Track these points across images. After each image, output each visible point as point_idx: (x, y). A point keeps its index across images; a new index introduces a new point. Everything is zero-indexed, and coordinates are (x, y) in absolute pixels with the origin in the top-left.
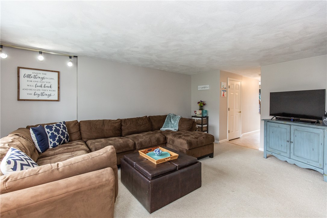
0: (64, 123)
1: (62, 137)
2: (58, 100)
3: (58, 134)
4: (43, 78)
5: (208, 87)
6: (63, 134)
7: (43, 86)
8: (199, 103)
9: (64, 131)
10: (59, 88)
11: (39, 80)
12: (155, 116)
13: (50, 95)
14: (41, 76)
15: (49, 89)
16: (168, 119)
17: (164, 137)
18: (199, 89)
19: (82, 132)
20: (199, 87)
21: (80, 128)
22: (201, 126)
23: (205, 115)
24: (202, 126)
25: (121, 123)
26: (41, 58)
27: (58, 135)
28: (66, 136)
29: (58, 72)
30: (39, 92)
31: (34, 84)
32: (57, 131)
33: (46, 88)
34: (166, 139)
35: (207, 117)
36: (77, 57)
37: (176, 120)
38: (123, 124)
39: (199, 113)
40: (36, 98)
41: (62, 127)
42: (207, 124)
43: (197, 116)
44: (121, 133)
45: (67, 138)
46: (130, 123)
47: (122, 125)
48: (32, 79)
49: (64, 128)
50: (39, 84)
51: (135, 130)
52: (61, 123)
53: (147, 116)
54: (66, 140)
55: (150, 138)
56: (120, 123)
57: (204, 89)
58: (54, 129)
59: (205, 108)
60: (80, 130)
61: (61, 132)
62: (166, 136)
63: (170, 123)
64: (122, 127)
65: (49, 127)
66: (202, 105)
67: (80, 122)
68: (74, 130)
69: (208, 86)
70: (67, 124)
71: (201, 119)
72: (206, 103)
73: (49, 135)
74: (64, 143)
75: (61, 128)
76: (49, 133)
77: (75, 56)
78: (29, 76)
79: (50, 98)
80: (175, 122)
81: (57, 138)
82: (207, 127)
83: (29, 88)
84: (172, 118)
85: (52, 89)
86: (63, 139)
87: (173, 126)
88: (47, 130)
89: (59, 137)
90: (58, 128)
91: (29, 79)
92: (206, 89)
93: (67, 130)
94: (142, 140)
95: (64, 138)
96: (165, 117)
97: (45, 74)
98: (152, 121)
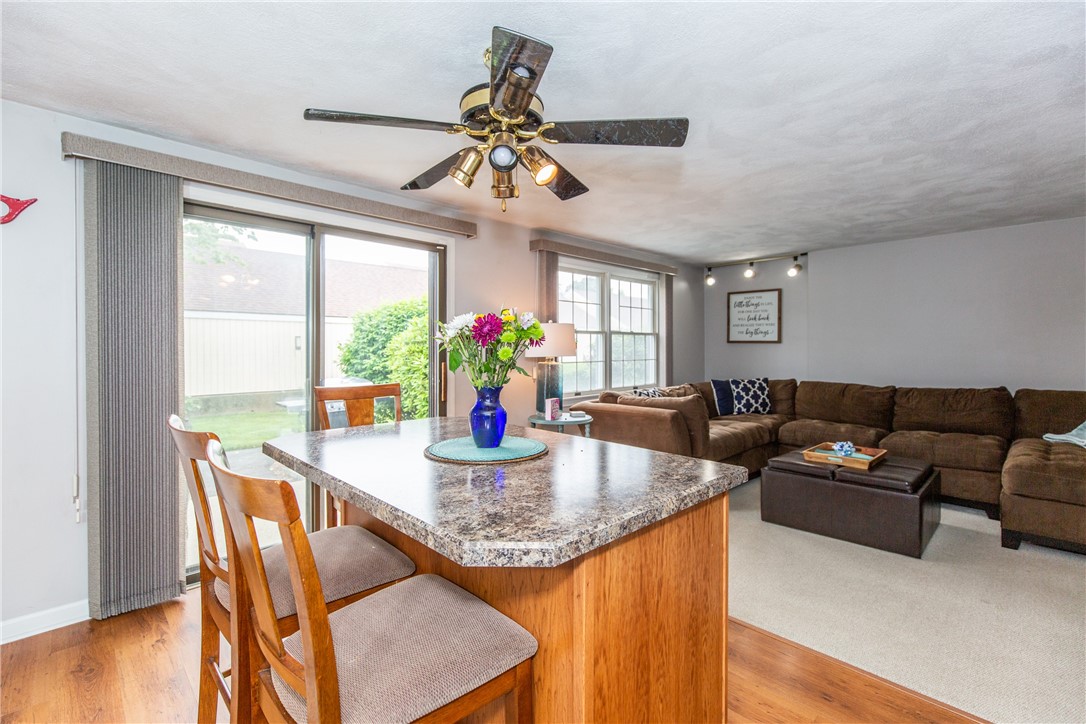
0: (766, 380)
1: (752, 401)
2: (779, 342)
3: (748, 395)
4: (757, 305)
6: (756, 397)
7: (758, 317)
9: (759, 393)
10: (780, 319)
11: (752, 308)
13: (766, 333)
14: (755, 301)
15: (766, 321)
19: (797, 402)
21: (795, 395)
26: (749, 273)
27: (747, 398)
29: (779, 291)
30: (752, 329)
31: (745, 316)
32: (746, 390)
33: (762, 321)
36: (806, 254)
38: (897, 399)
40: (747, 338)
41: (758, 386)
45: (764, 405)
47: (895, 403)
48: (745, 309)
49: (762, 389)
50: (752, 316)
52: (759, 380)
56: (889, 396)
58: (741, 386)
60: (793, 398)
61: (752, 393)
64: (896, 408)
65: (736, 383)
67: (800, 383)
68: (782, 395)
70: (773, 385)
73: (734, 394)
74: (757, 411)
75: (755, 387)
76: (734, 391)
77: (802, 255)
78: (741, 304)
79: (768, 338)
81: (744, 402)
83: (741, 322)
85: (770, 322)
88: (733, 387)
89: (748, 400)
90: (749, 386)
91: (741, 309)
93: (766, 393)
97: (761, 297)
98: (1023, 405)
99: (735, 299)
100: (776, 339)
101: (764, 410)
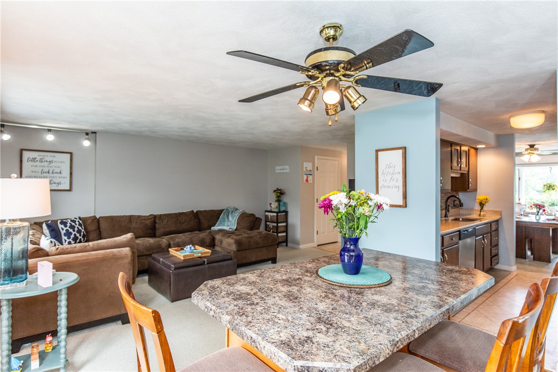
0: (80, 218)
1: (78, 235)
2: (70, 190)
3: (74, 231)
4: (50, 162)
5: (287, 169)
6: (79, 231)
7: (51, 171)
8: (275, 191)
9: (80, 228)
10: (71, 174)
11: (45, 164)
12: (205, 211)
13: (59, 184)
14: (49, 159)
15: (59, 175)
16: (224, 214)
17: (212, 237)
18: (277, 171)
19: (102, 230)
20: (277, 168)
21: (99, 225)
22: (275, 225)
23: (282, 209)
24: (277, 225)
25: (155, 220)
26: (50, 137)
27: (74, 233)
28: (82, 234)
29: (71, 153)
31: (40, 169)
32: (72, 227)
33: (55, 175)
34: (213, 239)
35: (286, 212)
36: (95, 133)
37: (235, 216)
38: (157, 221)
39: (274, 205)
41: (77, 223)
42: (286, 221)
43: (273, 210)
44: (155, 233)
45: (84, 237)
46: (167, 220)
47: (155, 223)
48: (38, 164)
49: (80, 225)
50: (46, 170)
51: (173, 229)
52: (77, 219)
53: (193, 211)
54: (82, 239)
55: (191, 239)
56: (153, 220)
57: (282, 171)
58: (68, 225)
59: (285, 199)
60: (99, 228)
61: (76, 229)
62: (214, 236)
63: (226, 220)
64: (157, 225)
65: (64, 223)
66: (278, 194)
67: (99, 218)
69: (287, 167)
70: (84, 220)
71: (275, 214)
72: (285, 191)
73: (63, 232)
74: (81, 242)
75: (76, 225)
76: (63, 229)
77: (92, 133)
78: (34, 160)
79: (60, 187)
80: (233, 218)
81: (72, 236)
82: (287, 226)
83: (34, 174)
84: (230, 213)
85: (63, 175)
86: (80, 237)
87: (229, 224)
88: (60, 226)
89: (75, 235)
90: (73, 224)
91: (33, 164)
92: (285, 171)
93: (83, 227)
94: (180, 240)
95: (80, 235)
96: (221, 211)
97: (54, 157)
98: (201, 217)
99: (26, 155)
100: (68, 189)
101: (84, 240)
